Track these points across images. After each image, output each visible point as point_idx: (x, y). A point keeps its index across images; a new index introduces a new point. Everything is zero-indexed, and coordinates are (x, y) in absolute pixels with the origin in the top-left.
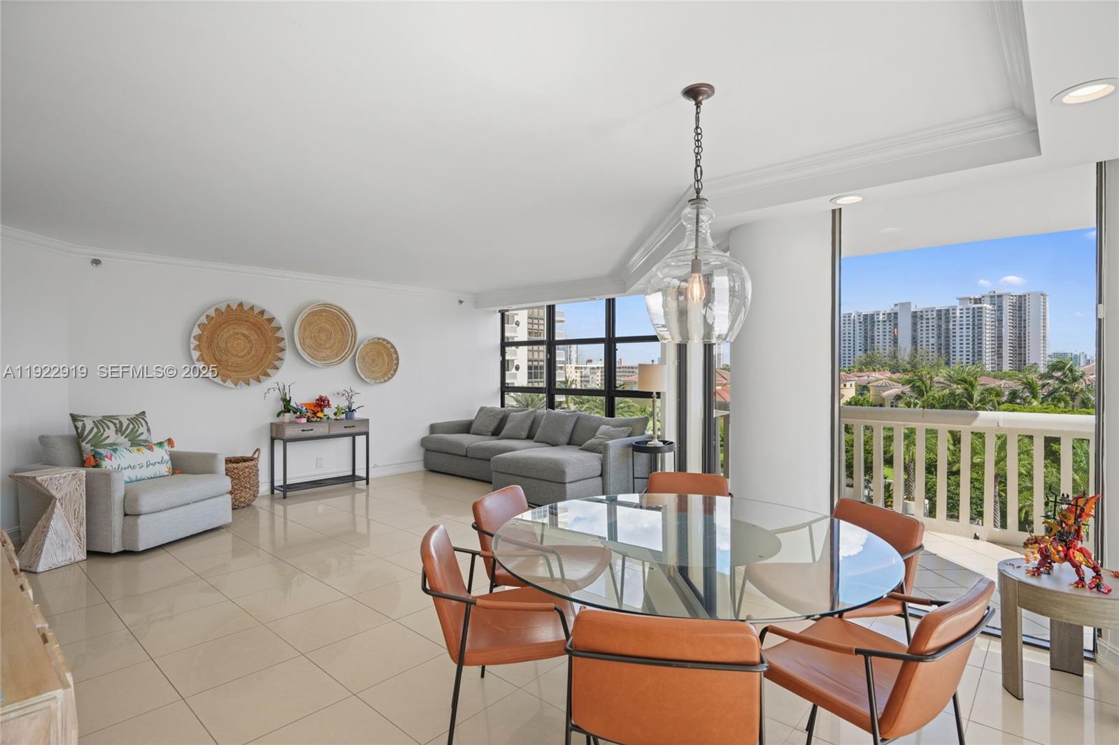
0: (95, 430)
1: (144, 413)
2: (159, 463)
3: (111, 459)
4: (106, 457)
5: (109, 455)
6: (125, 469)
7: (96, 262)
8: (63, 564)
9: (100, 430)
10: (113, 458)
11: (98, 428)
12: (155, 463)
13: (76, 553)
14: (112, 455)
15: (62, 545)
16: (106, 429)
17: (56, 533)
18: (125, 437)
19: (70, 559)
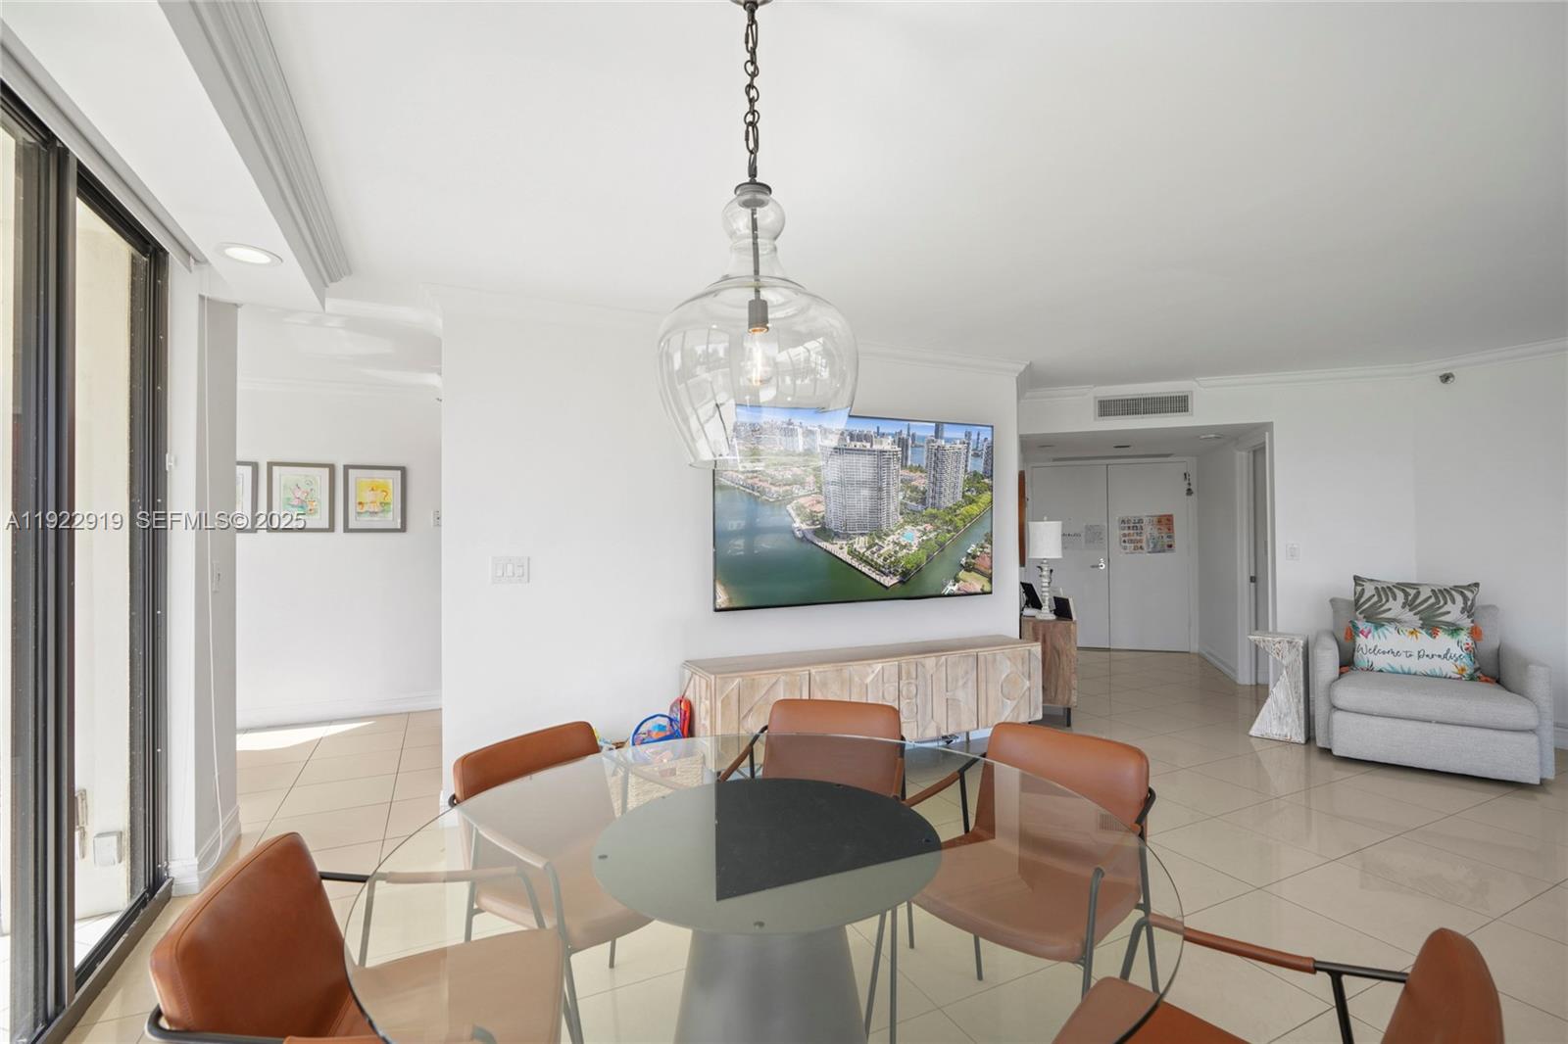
0: (1375, 599)
1: (1477, 585)
2: (1439, 656)
3: (1366, 637)
4: (1362, 632)
5: (1366, 631)
6: (1384, 653)
7: (1446, 378)
8: (1277, 737)
9: (1382, 600)
10: (1370, 636)
11: (1380, 596)
12: (1433, 656)
13: (1294, 731)
14: (1369, 632)
15: (1280, 718)
16: (1391, 599)
17: (1276, 702)
18: (1415, 614)
19: (1286, 736)
